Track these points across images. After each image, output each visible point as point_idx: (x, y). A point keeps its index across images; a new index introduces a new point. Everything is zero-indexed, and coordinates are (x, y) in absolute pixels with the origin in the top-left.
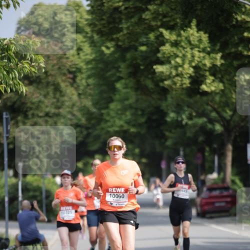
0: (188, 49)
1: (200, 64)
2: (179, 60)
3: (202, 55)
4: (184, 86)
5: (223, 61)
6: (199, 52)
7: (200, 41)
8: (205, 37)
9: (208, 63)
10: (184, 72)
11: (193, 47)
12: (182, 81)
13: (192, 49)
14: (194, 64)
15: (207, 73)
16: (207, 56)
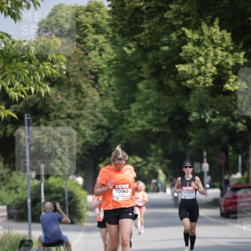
0: (211, 48)
1: (223, 63)
2: (201, 59)
3: (225, 54)
4: (207, 85)
5: (246, 60)
6: (222, 50)
7: (223, 39)
8: (228, 36)
9: (231, 62)
10: (207, 70)
11: (215, 46)
12: (204, 80)
13: (215, 48)
14: (216, 63)
15: (230, 72)
16: (230, 55)
